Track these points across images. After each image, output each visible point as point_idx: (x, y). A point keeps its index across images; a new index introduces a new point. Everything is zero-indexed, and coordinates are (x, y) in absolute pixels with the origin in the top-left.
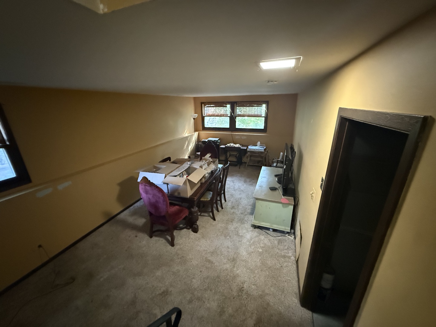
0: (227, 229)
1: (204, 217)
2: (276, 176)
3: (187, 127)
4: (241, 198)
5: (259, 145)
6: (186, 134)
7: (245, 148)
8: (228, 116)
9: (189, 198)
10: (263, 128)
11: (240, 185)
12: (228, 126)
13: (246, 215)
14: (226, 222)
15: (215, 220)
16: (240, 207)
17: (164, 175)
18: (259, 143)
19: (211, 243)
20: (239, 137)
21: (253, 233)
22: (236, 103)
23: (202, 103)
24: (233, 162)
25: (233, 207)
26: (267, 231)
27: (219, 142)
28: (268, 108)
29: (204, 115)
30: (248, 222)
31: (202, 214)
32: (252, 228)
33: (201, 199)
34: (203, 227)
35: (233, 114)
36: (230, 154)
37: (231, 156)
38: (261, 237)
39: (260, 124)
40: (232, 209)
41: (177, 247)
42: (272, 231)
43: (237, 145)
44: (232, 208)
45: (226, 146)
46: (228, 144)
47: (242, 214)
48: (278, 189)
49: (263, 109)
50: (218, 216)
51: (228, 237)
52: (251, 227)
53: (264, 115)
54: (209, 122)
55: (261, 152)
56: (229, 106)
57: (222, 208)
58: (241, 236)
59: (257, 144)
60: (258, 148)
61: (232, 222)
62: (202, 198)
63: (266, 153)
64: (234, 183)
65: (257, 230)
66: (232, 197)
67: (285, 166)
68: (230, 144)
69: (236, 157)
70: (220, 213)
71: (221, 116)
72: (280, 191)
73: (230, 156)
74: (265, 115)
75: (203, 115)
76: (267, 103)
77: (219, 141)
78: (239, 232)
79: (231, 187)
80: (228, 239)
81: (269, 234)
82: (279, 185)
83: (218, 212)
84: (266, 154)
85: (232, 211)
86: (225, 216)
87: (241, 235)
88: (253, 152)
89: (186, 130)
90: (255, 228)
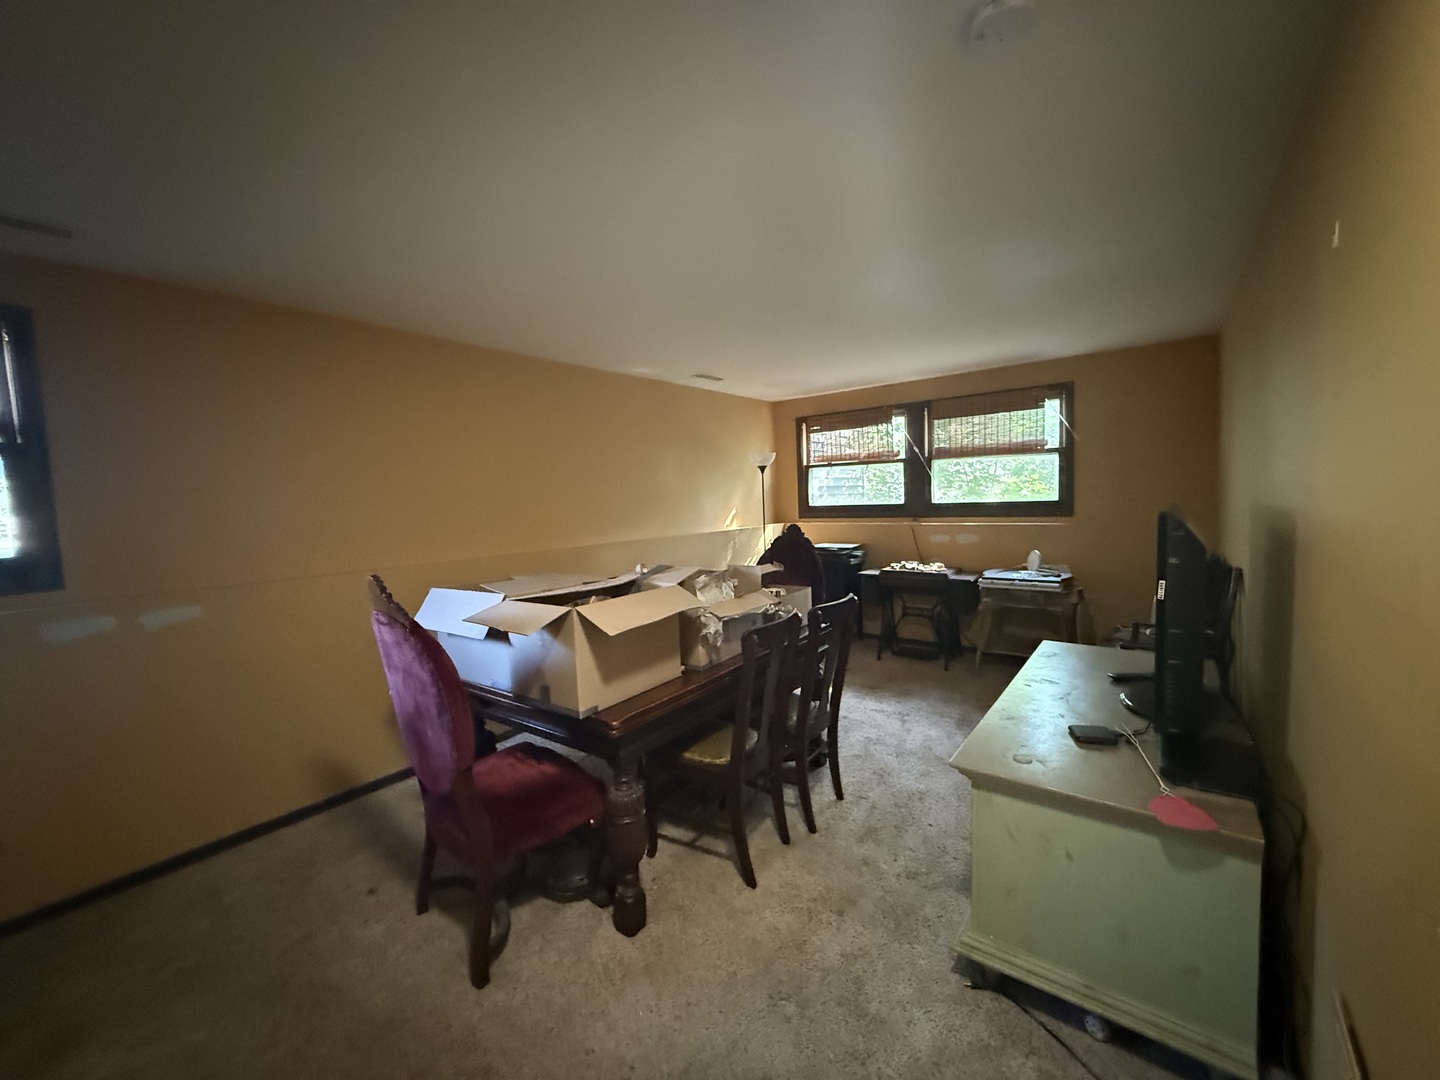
0: (800, 947)
1: (707, 857)
2: (1119, 680)
3: (737, 501)
4: (922, 796)
5: (1036, 567)
6: (731, 524)
7: (972, 578)
8: (898, 461)
9: (587, 718)
10: (1054, 496)
11: (933, 733)
12: (898, 498)
13: (935, 887)
14: (812, 905)
15: (751, 882)
16: (911, 839)
17: (502, 596)
18: (1035, 556)
19: (678, 1018)
20: (945, 538)
21: (958, 1022)
22: (928, 404)
23: (799, 422)
24: (920, 643)
25: (870, 834)
26: (1066, 1031)
27: (856, 557)
28: (1070, 412)
29: (808, 461)
30: (937, 936)
31: (706, 841)
32: (956, 977)
33: (687, 755)
34: (679, 908)
35: (917, 450)
36: (905, 608)
37: (910, 614)
38: (1013, 1063)
39: (1040, 480)
40: (861, 840)
41: (495, 994)
42: (1100, 1035)
43: (934, 568)
44: (866, 834)
45: (888, 569)
46: (892, 565)
47: (912, 876)
48: (1133, 739)
49: (1049, 419)
50: (777, 867)
51: (791, 1008)
52: (955, 970)
53: (1054, 442)
54: (824, 489)
55: (1048, 595)
56: (899, 421)
57: (812, 828)
58: (874, 1019)
59: (1028, 565)
60: (1030, 575)
61: (841, 913)
62: (693, 749)
63: (1074, 599)
64: (904, 722)
65: (986, 997)
66: (879, 784)
67: (1163, 582)
68: (903, 563)
69: (931, 618)
70: (792, 855)
71: (871, 460)
72: (1149, 755)
73: (904, 614)
74: (1061, 443)
75: (805, 463)
76: (1064, 391)
77: (859, 553)
78: (868, 988)
79: (889, 741)
80: (788, 1020)
81: (1080, 1052)
82: (1140, 724)
83: (785, 846)
84: (1076, 606)
85: (861, 851)
86: (810, 873)
87: (873, 1008)
88: (1006, 594)
89: (734, 512)
90: (975, 987)
